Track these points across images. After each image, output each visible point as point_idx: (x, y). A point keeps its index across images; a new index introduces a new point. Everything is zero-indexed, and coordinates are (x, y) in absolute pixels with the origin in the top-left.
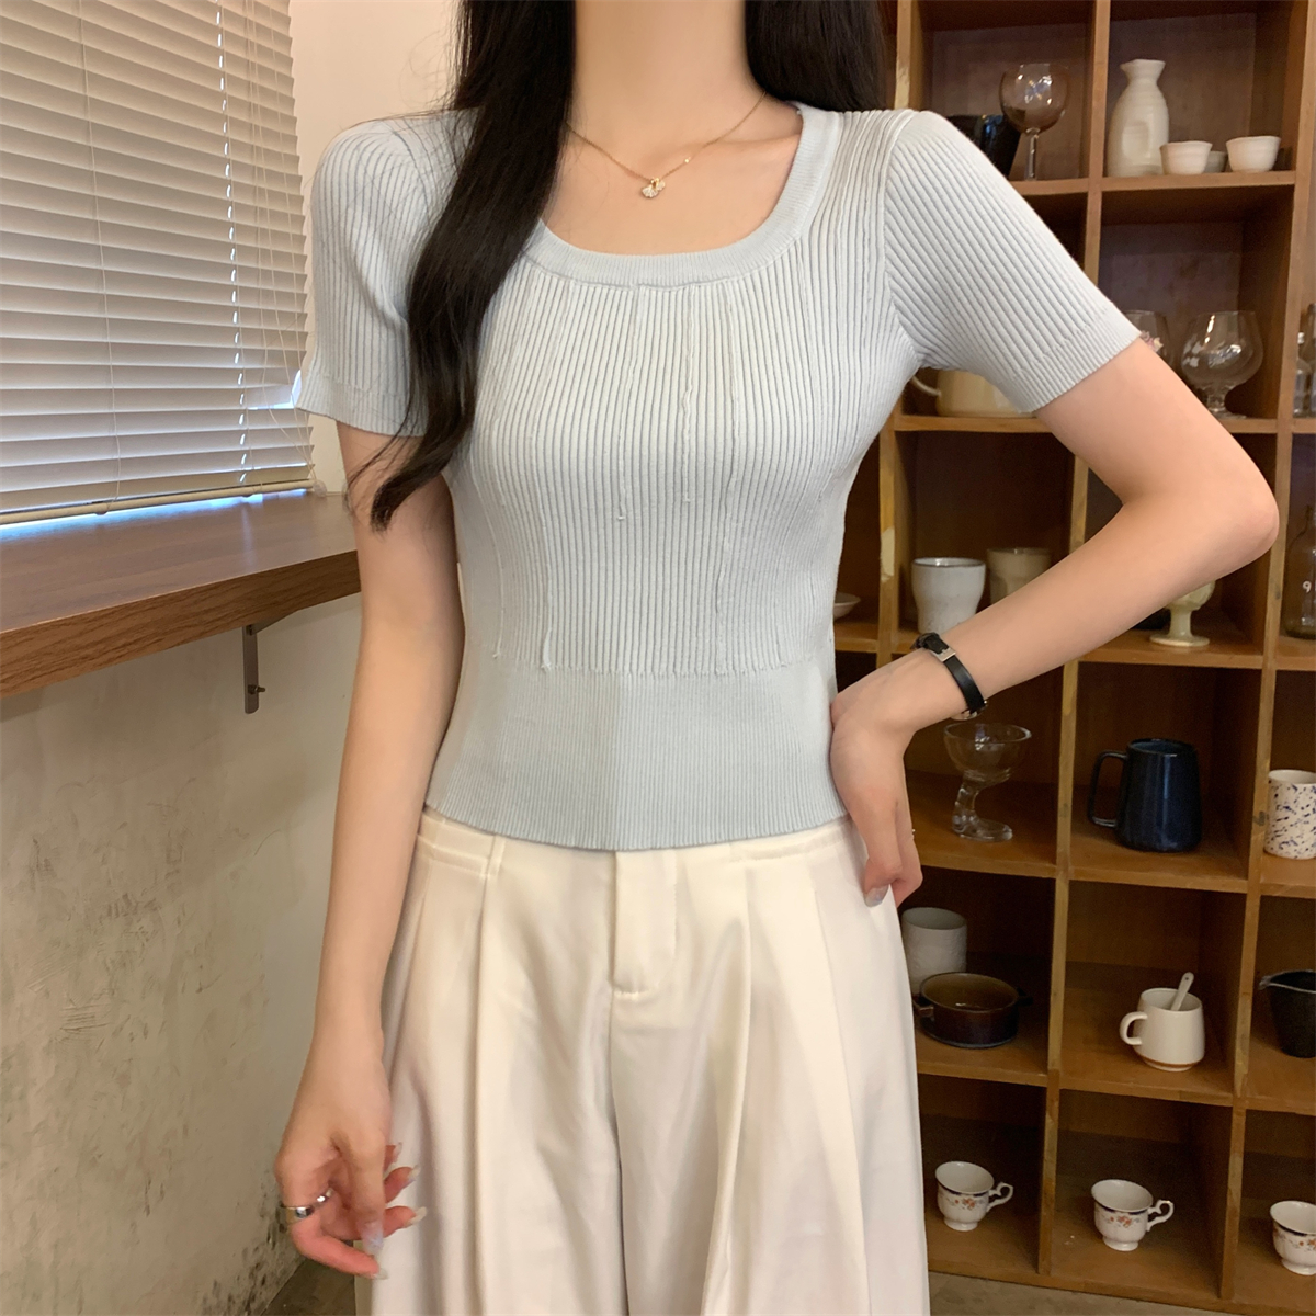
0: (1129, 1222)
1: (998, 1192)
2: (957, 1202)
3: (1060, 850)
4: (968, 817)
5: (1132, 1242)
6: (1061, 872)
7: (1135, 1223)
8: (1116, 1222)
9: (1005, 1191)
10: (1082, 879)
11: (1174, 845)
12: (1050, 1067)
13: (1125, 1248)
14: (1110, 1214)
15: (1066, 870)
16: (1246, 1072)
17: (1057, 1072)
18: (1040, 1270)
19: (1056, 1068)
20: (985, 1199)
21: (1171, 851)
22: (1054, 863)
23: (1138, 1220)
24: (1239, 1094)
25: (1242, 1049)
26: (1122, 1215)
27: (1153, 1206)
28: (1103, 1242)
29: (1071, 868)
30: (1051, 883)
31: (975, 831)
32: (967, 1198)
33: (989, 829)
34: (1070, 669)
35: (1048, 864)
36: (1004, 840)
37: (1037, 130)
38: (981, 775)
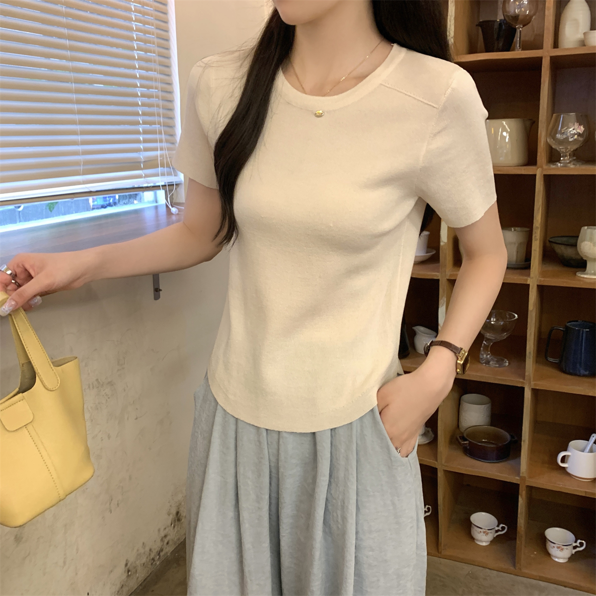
0: (562, 549)
1: (500, 528)
2: (481, 532)
3: (527, 374)
4: (487, 355)
5: (564, 558)
6: (527, 384)
7: (565, 550)
8: (556, 549)
9: (503, 528)
10: (537, 388)
11: (587, 373)
12: (521, 475)
13: (561, 561)
14: (553, 545)
15: (530, 383)
17: (525, 477)
18: (517, 568)
19: (524, 475)
20: (493, 531)
21: (584, 376)
22: (524, 379)
23: (567, 549)
26: (559, 546)
27: (576, 542)
28: (550, 557)
29: (532, 382)
30: (523, 389)
31: (489, 362)
32: (485, 531)
33: (497, 361)
34: (532, 288)
35: (521, 380)
36: (505, 366)
37: (522, 26)
38: (493, 336)
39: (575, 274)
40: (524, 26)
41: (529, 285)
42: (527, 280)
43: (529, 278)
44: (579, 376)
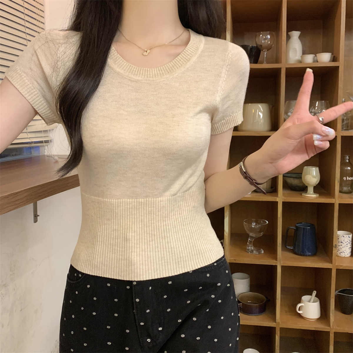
3: (278, 257)
4: (251, 247)
6: (279, 263)
10: (285, 265)
11: (310, 254)
12: (277, 321)
15: (280, 263)
16: (333, 321)
17: (279, 322)
21: (309, 256)
22: (277, 260)
24: (332, 328)
25: (332, 314)
29: (282, 262)
30: (276, 266)
31: (253, 251)
33: (257, 251)
34: (280, 204)
35: (275, 261)
36: (261, 253)
37: (266, 50)
38: (254, 234)
39: (301, 195)
40: (268, 50)
41: (277, 202)
42: (276, 199)
43: (277, 198)
44: (306, 256)
